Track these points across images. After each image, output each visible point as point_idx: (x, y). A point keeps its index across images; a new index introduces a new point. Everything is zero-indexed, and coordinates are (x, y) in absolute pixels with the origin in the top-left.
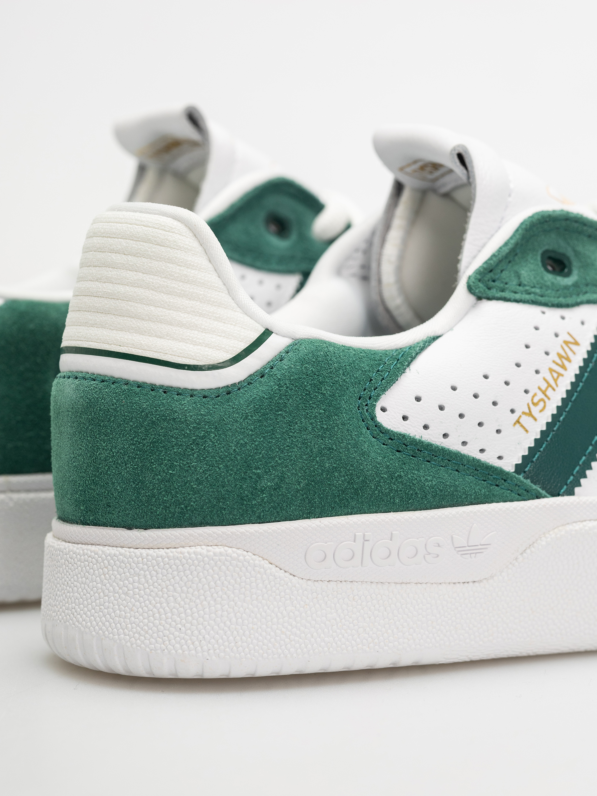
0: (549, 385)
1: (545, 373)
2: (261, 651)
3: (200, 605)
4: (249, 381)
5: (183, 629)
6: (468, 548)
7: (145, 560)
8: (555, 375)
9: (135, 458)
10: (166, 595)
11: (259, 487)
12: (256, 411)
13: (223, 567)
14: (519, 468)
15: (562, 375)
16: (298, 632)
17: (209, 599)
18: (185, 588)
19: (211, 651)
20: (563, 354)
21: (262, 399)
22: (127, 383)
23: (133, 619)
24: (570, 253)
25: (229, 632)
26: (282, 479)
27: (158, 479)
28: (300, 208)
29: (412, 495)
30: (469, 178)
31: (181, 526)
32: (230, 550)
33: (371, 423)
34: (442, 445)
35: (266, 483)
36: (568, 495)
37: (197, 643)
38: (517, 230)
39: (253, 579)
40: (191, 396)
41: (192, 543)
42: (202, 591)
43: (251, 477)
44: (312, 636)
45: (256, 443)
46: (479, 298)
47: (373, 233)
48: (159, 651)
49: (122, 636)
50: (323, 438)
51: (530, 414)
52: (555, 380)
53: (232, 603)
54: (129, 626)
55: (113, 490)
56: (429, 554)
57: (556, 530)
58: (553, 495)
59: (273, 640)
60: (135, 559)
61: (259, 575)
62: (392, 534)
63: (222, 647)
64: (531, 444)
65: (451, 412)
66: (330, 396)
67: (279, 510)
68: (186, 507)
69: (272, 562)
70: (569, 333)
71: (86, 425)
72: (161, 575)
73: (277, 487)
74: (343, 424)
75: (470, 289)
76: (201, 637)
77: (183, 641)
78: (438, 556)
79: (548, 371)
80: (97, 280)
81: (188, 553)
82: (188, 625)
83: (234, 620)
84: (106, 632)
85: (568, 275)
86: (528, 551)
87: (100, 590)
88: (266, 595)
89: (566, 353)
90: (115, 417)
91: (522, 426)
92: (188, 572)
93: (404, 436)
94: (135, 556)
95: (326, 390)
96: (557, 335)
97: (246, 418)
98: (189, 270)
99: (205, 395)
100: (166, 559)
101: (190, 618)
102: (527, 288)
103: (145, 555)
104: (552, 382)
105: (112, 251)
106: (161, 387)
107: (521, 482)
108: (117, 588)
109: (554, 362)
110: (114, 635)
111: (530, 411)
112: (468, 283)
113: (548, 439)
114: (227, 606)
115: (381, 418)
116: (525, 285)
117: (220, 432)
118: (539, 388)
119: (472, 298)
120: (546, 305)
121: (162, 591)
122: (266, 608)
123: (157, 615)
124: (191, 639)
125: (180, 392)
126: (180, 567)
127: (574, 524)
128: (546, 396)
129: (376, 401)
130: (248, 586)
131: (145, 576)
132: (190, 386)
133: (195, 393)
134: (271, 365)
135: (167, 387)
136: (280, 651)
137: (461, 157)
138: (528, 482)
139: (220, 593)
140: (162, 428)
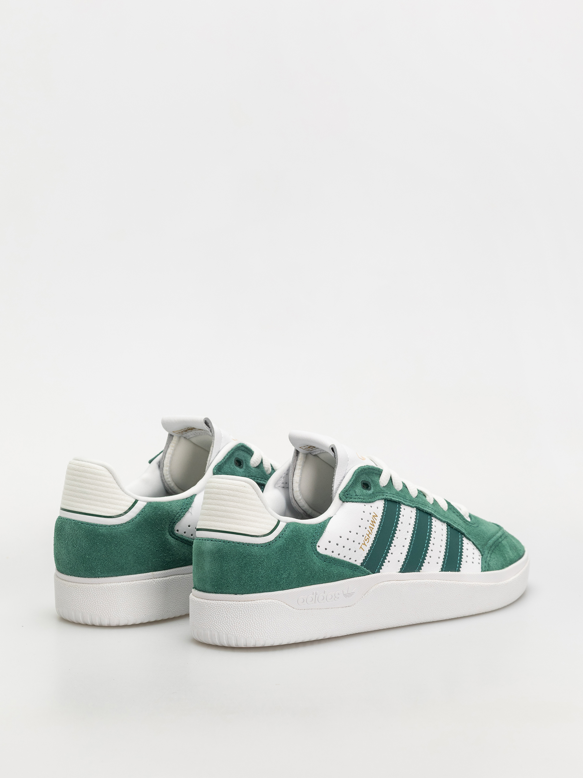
0: (370, 533)
1: (368, 529)
2: (284, 636)
3: (264, 621)
4: (276, 540)
5: (258, 629)
6: (348, 594)
7: (244, 605)
8: (371, 529)
9: (238, 569)
10: (252, 618)
11: (282, 578)
12: (279, 550)
13: (272, 607)
14: (362, 564)
15: (373, 529)
16: (296, 628)
17: (267, 618)
18: (259, 615)
19: (268, 637)
20: (373, 521)
21: (281, 546)
22: (233, 542)
23: (240, 627)
24: (370, 481)
25: (274, 630)
26: (289, 574)
27: (247, 577)
28: (246, 455)
29: (330, 577)
30: (335, 456)
31: (256, 593)
32: (273, 601)
33: (315, 552)
34: (338, 558)
35: (284, 576)
36: (378, 573)
37: (263, 634)
38: (353, 475)
39: (281, 610)
40: (257, 546)
41: (260, 599)
42: (264, 616)
43: (279, 574)
44: (300, 629)
45: (281, 562)
46: (344, 502)
47: (288, 470)
48: (250, 638)
49: (236, 633)
50: (301, 558)
51: (364, 544)
52: (371, 531)
53: (275, 619)
54: (239, 629)
55: (230, 581)
56: (336, 597)
57: (375, 586)
58: (374, 573)
59: (288, 631)
60: (240, 605)
61: (283, 609)
62: (324, 591)
63: (272, 635)
64: (365, 555)
65: (341, 545)
66: (302, 543)
67: (289, 585)
68: (258, 586)
69: (287, 604)
70: (374, 512)
71: (217, 558)
72: (250, 611)
73: (288, 577)
74: (308, 553)
75: (340, 499)
76: (264, 632)
77: (258, 633)
78: (338, 598)
80: (217, 505)
81: (259, 602)
82: (260, 628)
83: (275, 625)
84: (229, 632)
85: (370, 490)
86: (366, 594)
87: (226, 617)
88: (285, 616)
90: (230, 555)
91: (362, 549)
92: (260, 609)
93: (326, 556)
94: (240, 604)
95: (301, 541)
96: (370, 514)
97: (276, 553)
98: (253, 501)
99: (262, 546)
100: (252, 605)
101: (261, 625)
102: (359, 496)
103: (243, 604)
105: (223, 494)
106: (246, 543)
107: (363, 569)
108: (233, 616)
109: (370, 524)
110: (232, 633)
111: (364, 543)
112: (339, 496)
113: (371, 553)
114: (273, 620)
115: (319, 550)
116: (358, 495)
117: (268, 559)
118: (367, 534)
119: (341, 502)
120: (366, 502)
121: (250, 616)
122: (285, 620)
123: (249, 625)
124: (261, 633)
125: (253, 545)
126: (257, 607)
127: (381, 583)
128: (369, 537)
129: (316, 544)
130: (280, 613)
131: (244, 611)
132: (256, 543)
133: (258, 545)
134: (282, 533)
135: (248, 543)
136: (290, 635)
137: (332, 449)
138: (365, 569)
139: (271, 616)
140: (248, 558)
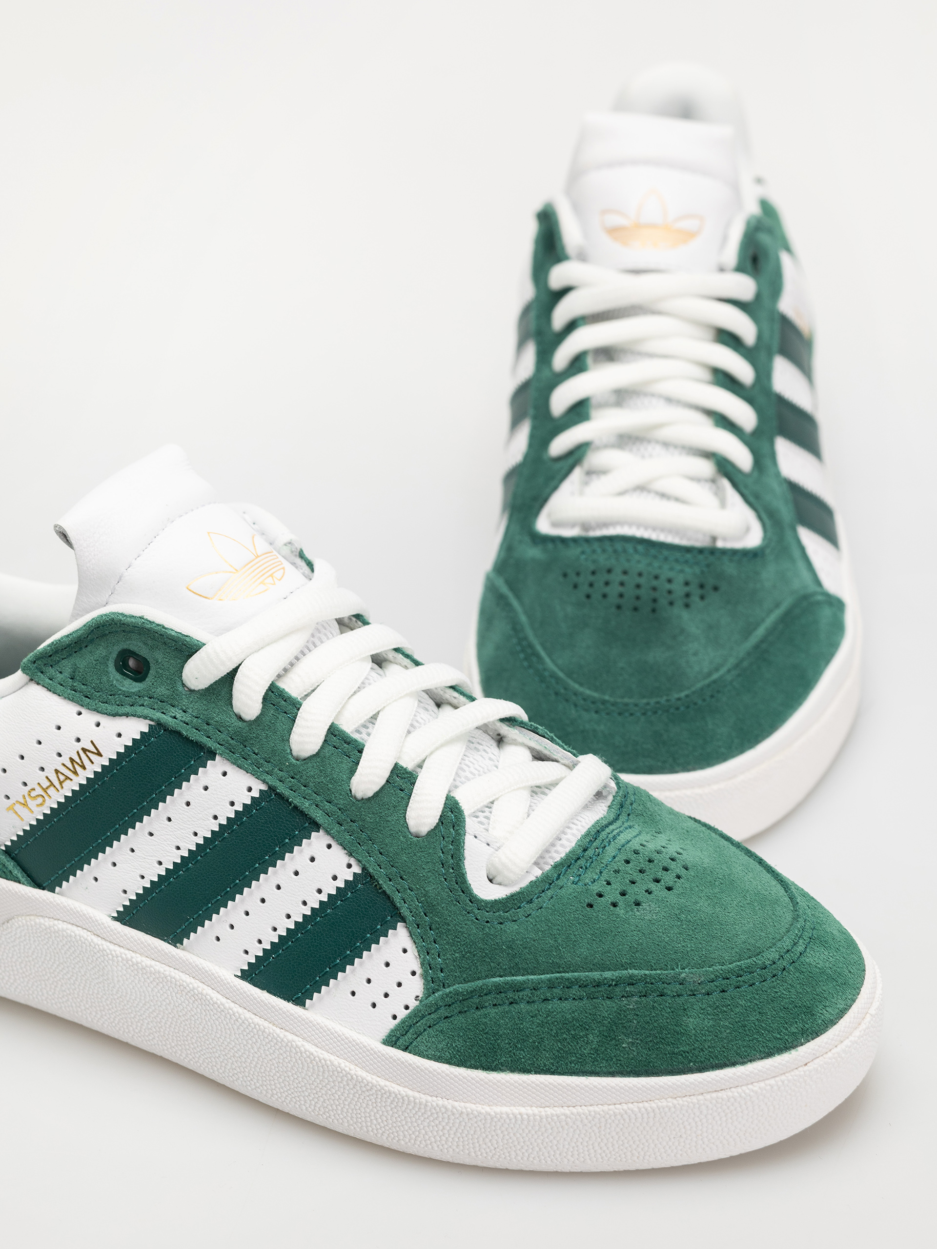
0: (52, 784)
1: (50, 772)
8: (62, 778)
14: (8, 849)
15: (71, 778)
20: (78, 760)
36: (47, 890)
46: (31, 679)
51: (25, 804)
52: (61, 782)
64: (20, 832)
70: (92, 742)
75: (24, 668)
79: (54, 772)
85: (140, 681)
89: (81, 759)
91: (16, 813)
96: (77, 740)
104: (56, 783)
111: (26, 802)
113: (37, 835)
116: (76, 680)
118: (40, 785)
119: (25, 676)
120: (87, 706)
127: (47, 919)
128: (46, 793)
